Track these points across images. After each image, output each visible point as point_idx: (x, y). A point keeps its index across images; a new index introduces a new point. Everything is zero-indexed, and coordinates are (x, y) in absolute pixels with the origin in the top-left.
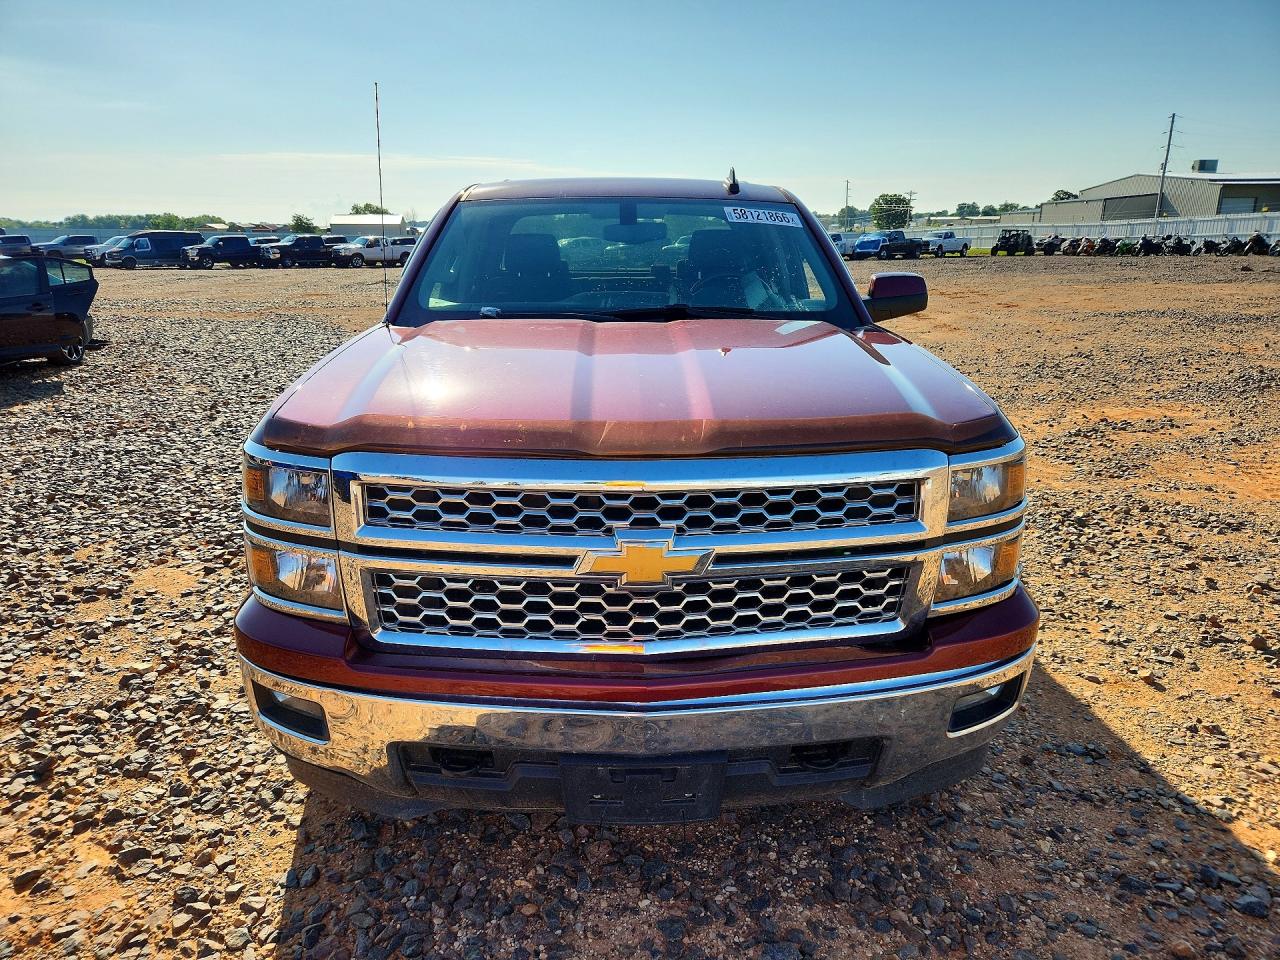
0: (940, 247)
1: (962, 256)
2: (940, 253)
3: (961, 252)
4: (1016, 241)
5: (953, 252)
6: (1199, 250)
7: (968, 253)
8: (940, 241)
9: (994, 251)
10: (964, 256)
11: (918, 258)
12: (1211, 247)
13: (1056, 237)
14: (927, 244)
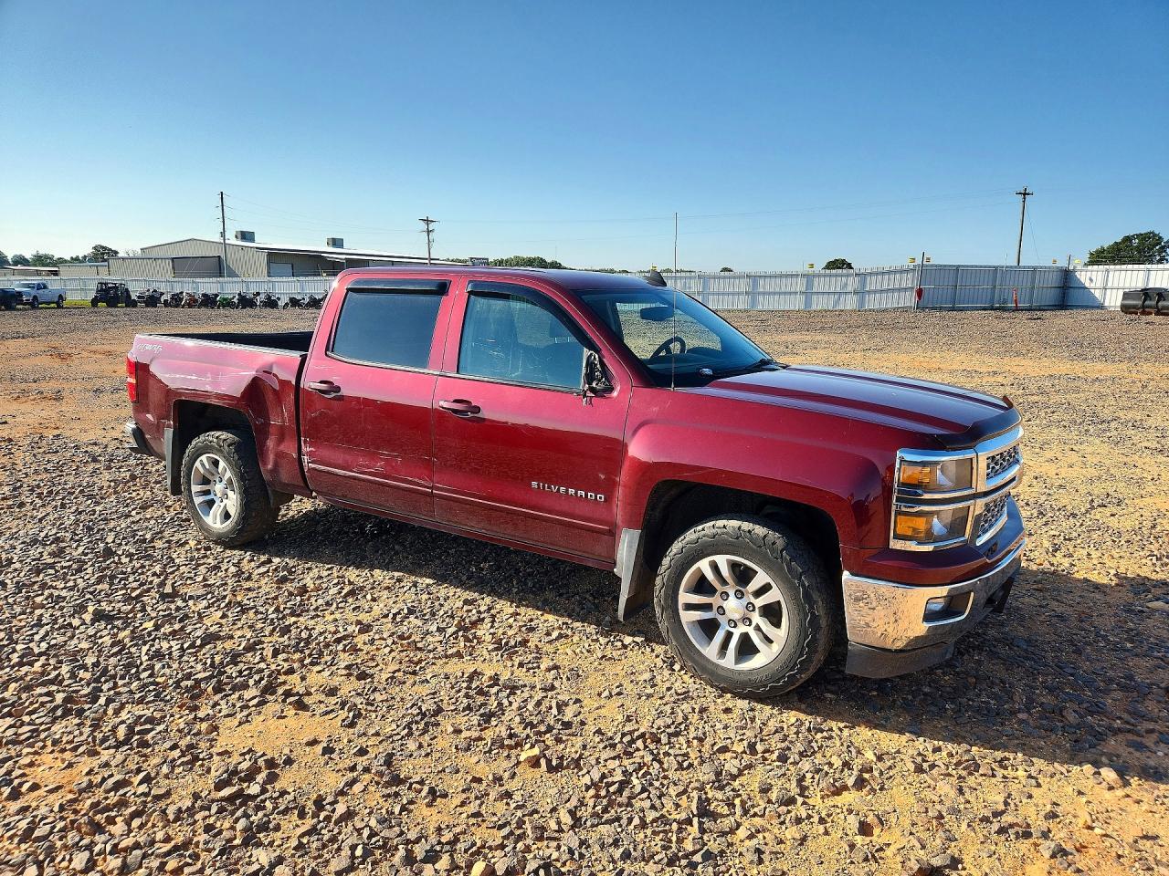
0: (35, 297)
1: (59, 307)
2: (34, 304)
3: (57, 303)
4: (116, 293)
5: (49, 303)
6: (287, 304)
7: (65, 304)
8: (34, 292)
9: (95, 302)
10: (62, 308)
11: (15, 309)
12: (294, 302)
13: (155, 291)
14: (20, 294)
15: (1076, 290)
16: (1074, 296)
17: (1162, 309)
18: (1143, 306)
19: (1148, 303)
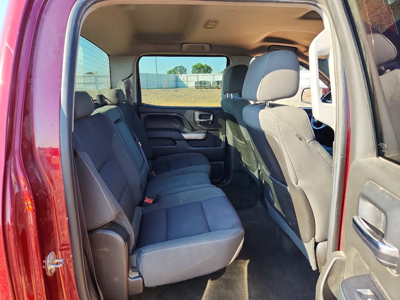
15: (179, 82)
16: (180, 85)
17: (206, 87)
18: (201, 86)
19: (202, 85)
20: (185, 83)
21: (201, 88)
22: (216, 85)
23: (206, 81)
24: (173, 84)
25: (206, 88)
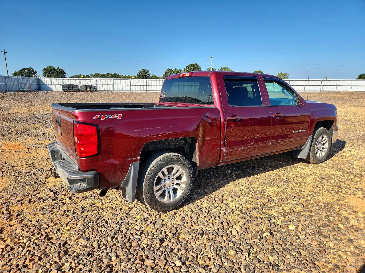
15: (43, 85)
16: (43, 87)
17: (74, 90)
18: (69, 90)
19: (70, 88)
20: (50, 86)
21: (69, 91)
22: (84, 89)
23: (73, 85)
24: (35, 87)
25: (74, 92)
